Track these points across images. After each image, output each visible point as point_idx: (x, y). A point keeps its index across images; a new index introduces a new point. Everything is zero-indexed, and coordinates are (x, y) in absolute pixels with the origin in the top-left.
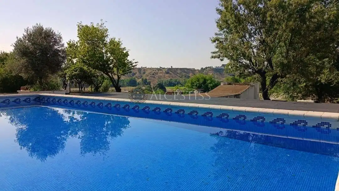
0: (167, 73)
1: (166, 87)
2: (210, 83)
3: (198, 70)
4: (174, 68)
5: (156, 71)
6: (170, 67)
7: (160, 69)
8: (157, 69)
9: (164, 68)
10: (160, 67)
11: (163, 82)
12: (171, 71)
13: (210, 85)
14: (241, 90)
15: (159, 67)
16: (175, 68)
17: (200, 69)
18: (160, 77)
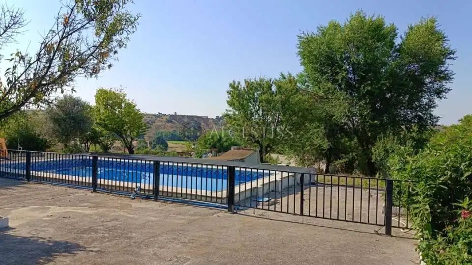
0: (169, 121)
1: (167, 142)
2: (226, 142)
3: (212, 119)
4: (179, 116)
5: (152, 118)
6: (174, 114)
7: (160, 116)
8: (154, 115)
9: (165, 115)
10: (159, 113)
11: (164, 134)
12: (174, 119)
13: (225, 144)
14: (246, 154)
15: (157, 113)
16: (181, 115)
17: (215, 118)
18: (158, 128)
